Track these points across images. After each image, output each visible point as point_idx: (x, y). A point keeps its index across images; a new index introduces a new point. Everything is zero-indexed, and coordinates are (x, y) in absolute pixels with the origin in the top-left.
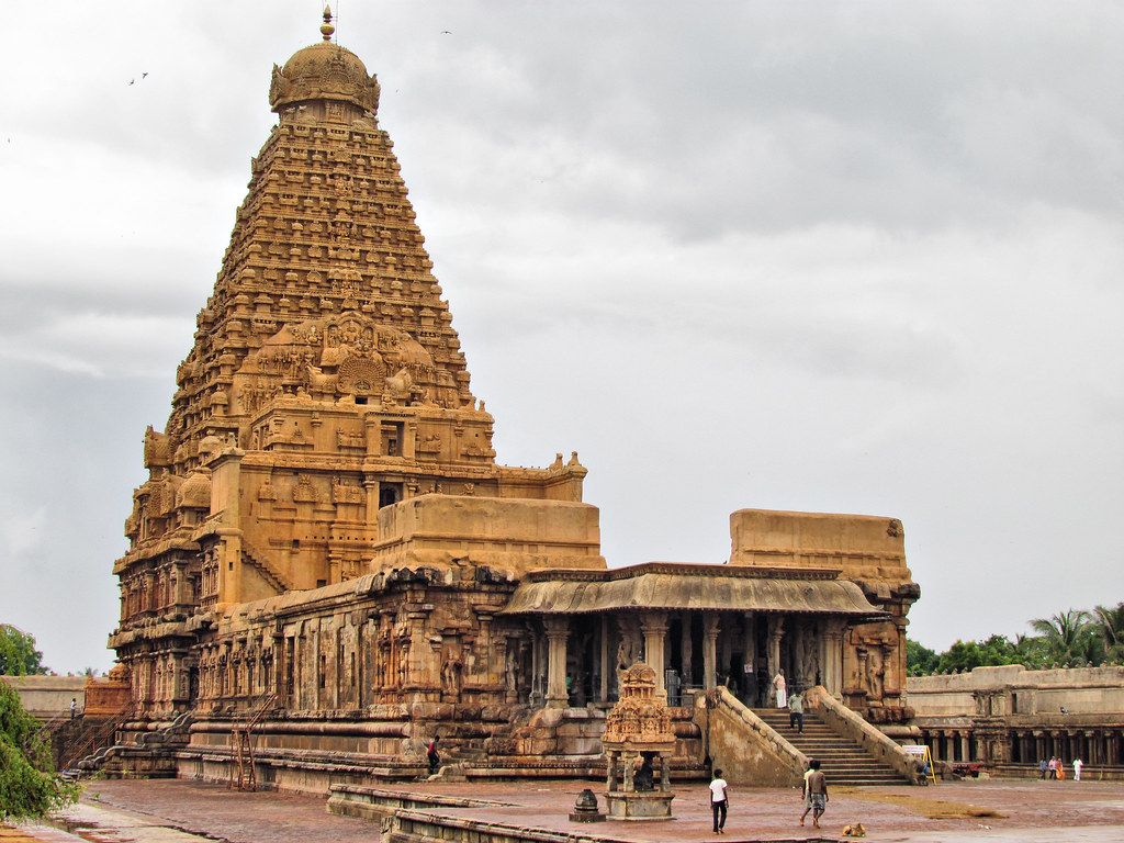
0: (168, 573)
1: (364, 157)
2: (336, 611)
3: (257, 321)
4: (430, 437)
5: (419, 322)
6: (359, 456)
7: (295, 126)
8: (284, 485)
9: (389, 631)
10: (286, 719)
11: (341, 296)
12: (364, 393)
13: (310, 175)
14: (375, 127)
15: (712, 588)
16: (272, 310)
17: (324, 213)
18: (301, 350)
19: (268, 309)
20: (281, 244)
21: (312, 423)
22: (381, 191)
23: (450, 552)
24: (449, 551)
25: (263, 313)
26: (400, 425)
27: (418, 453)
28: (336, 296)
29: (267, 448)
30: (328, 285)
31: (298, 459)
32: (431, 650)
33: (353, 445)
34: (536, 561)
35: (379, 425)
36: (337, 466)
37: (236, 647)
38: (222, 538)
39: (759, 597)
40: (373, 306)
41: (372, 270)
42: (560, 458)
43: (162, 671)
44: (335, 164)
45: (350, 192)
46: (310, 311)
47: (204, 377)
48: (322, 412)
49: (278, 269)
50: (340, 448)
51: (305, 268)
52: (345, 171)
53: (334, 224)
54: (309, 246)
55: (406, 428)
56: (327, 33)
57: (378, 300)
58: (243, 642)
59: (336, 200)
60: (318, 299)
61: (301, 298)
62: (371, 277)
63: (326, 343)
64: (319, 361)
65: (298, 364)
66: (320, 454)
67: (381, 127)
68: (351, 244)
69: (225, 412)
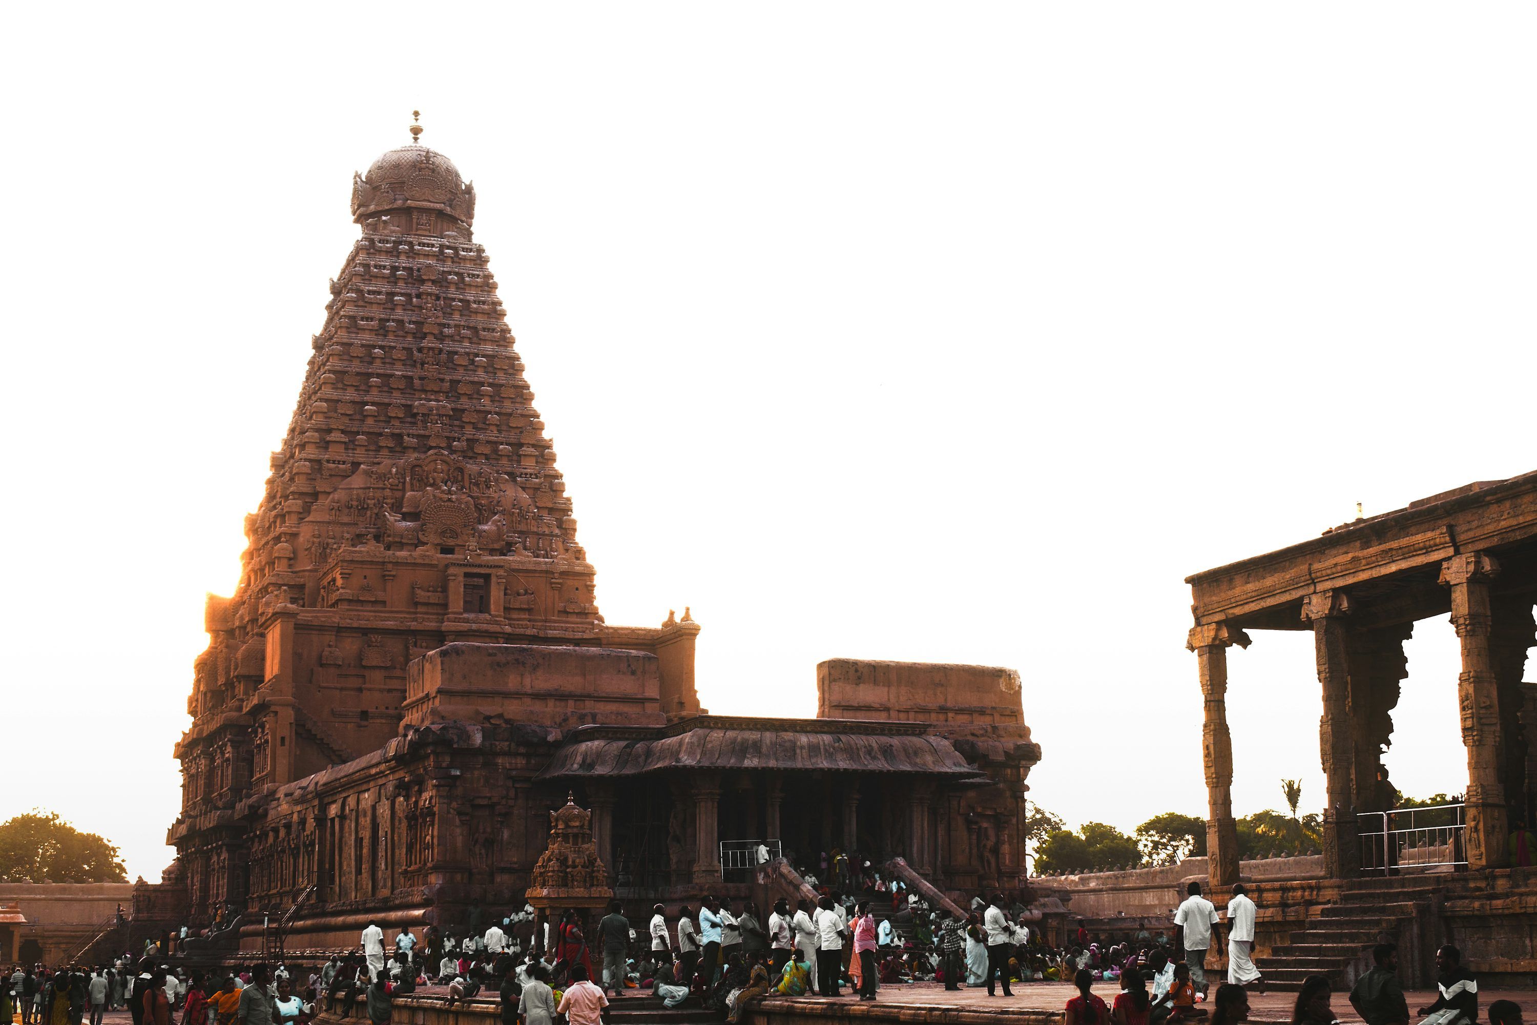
0: (223, 753)
1: (456, 274)
2: (372, 784)
3: (328, 461)
4: (522, 591)
5: (519, 462)
6: (437, 614)
7: (376, 238)
8: (350, 646)
9: (416, 803)
10: (325, 914)
11: (427, 433)
12: (451, 542)
13: (394, 294)
14: (470, 240)
15: (774, 744)
16: (346, 449)
17: (410, 339)
18: (379, 494)
19: (341, 448)
20: (358, 374)
21: (384, 576)
22: (476, 313)
23: (481, 709)
24: (479, 708)
25: (336, 453)
26: (487, 577)
27: (507, 609)
28: (422, 432)
29: (333, 606)
30: (413, 420)
31: (368, 618)
32: (457, 822)
33: (432, 601)
34: (582, 719)
35: (461, 579)
36: (414, 625)
37: (282, 833)
38: (273, 708)
39: (830, 756)
40: (465, 443)
41: (464, 403)
42: (672, 614)
43: (216, 867)
44: (423, 282)
45: (440, 314)
46: (391, 450)
47: (270, 527)
48: (397, 564)
49: (353, 402)
50: (416, 604)
51: (386, 401)
52: (434, 289)
53: (420, 350)
54: (392, 376)
55: (494, 580)
56: (416, 131)
57: (471, 437)
58: (288, 826)
59: (423, 323)
60: (400, 436)
61: (381, 434)
62: (463, 410)
63: (408, 486)
64: (401, 506)
65: (376, 511)
66: (392, 612)
67: (476, 240)
68: (439, 373)
69: (290, 566)
